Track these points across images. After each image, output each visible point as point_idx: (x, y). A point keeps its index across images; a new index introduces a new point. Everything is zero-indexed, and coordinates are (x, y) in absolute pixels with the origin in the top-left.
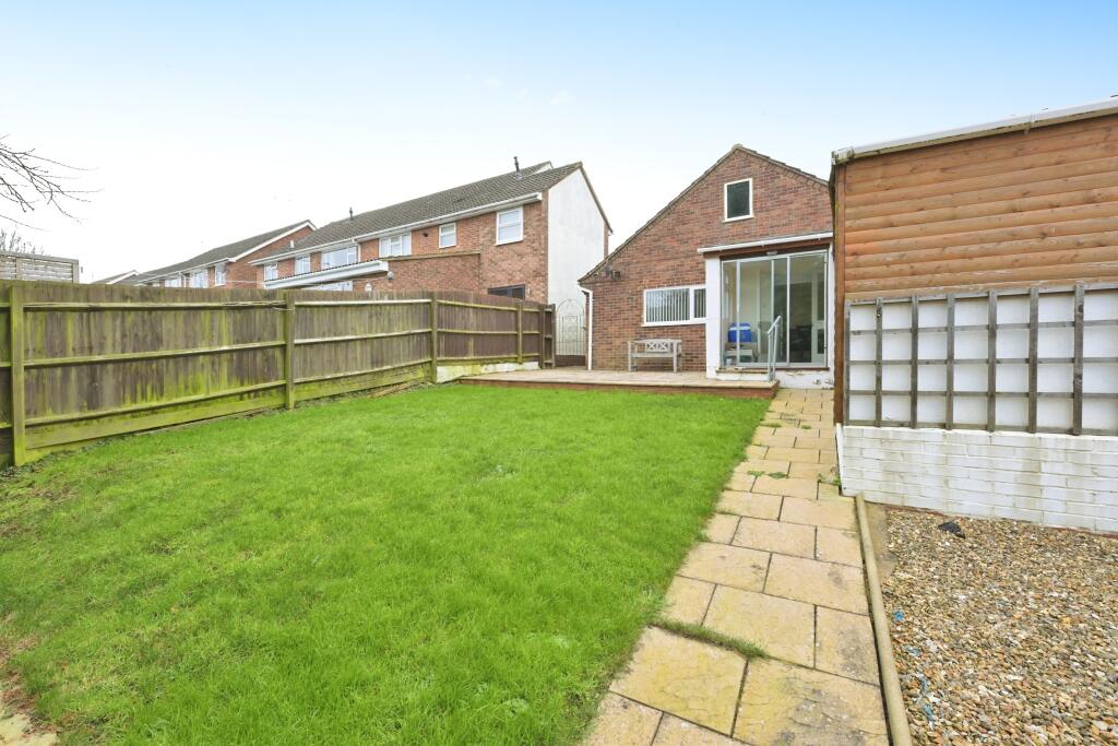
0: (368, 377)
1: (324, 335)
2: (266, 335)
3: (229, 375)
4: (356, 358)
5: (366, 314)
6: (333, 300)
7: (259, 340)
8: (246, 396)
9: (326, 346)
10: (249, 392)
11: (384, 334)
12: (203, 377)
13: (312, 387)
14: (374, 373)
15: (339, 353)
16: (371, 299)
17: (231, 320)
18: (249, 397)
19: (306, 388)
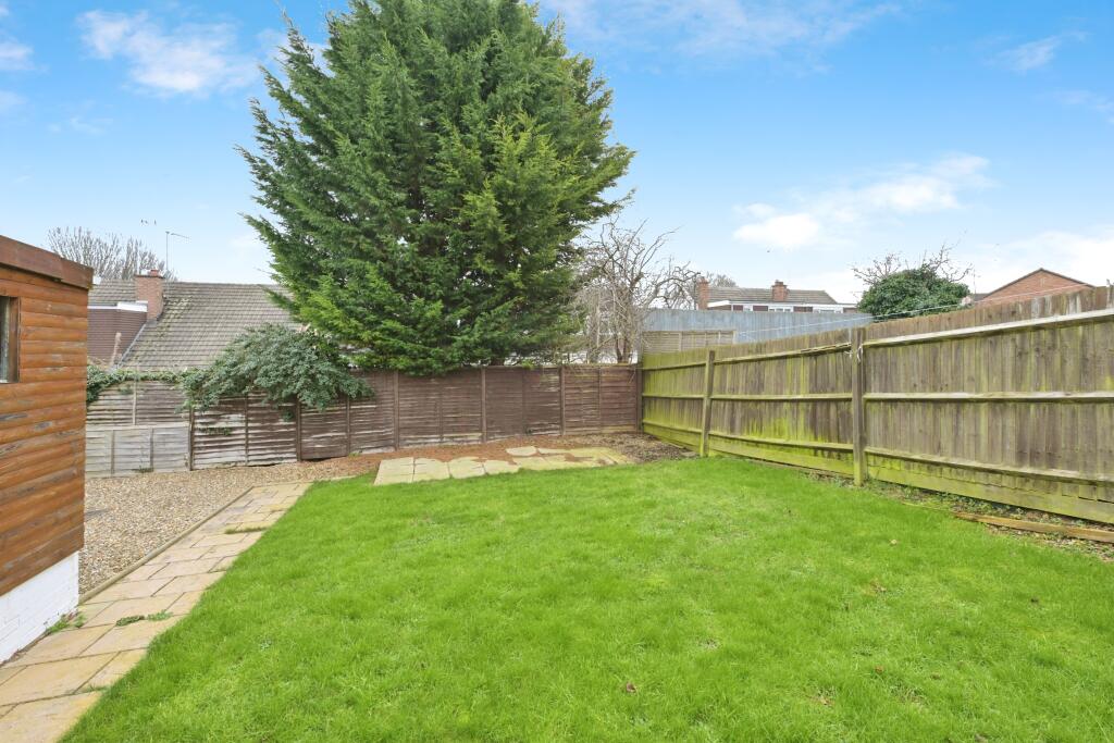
0: (1006, 481)
1: (914, 388)
2: (840, 384)
3: (805, 425)
4: (977, 436)
5: (1008, 349)
6: (933, 331)
7: (833, 391)
8: (819, 452)
9: (919, 408)
10: (823, 449)
11: (1059, 395)
12: (786, 423)
13: (896, 465)
14: (1022, 475)
15: (942, 421)
16: (1028, 315)
17: (808, 368)
18: (823, 454)
19: (888, 465)
